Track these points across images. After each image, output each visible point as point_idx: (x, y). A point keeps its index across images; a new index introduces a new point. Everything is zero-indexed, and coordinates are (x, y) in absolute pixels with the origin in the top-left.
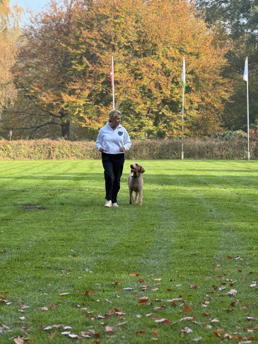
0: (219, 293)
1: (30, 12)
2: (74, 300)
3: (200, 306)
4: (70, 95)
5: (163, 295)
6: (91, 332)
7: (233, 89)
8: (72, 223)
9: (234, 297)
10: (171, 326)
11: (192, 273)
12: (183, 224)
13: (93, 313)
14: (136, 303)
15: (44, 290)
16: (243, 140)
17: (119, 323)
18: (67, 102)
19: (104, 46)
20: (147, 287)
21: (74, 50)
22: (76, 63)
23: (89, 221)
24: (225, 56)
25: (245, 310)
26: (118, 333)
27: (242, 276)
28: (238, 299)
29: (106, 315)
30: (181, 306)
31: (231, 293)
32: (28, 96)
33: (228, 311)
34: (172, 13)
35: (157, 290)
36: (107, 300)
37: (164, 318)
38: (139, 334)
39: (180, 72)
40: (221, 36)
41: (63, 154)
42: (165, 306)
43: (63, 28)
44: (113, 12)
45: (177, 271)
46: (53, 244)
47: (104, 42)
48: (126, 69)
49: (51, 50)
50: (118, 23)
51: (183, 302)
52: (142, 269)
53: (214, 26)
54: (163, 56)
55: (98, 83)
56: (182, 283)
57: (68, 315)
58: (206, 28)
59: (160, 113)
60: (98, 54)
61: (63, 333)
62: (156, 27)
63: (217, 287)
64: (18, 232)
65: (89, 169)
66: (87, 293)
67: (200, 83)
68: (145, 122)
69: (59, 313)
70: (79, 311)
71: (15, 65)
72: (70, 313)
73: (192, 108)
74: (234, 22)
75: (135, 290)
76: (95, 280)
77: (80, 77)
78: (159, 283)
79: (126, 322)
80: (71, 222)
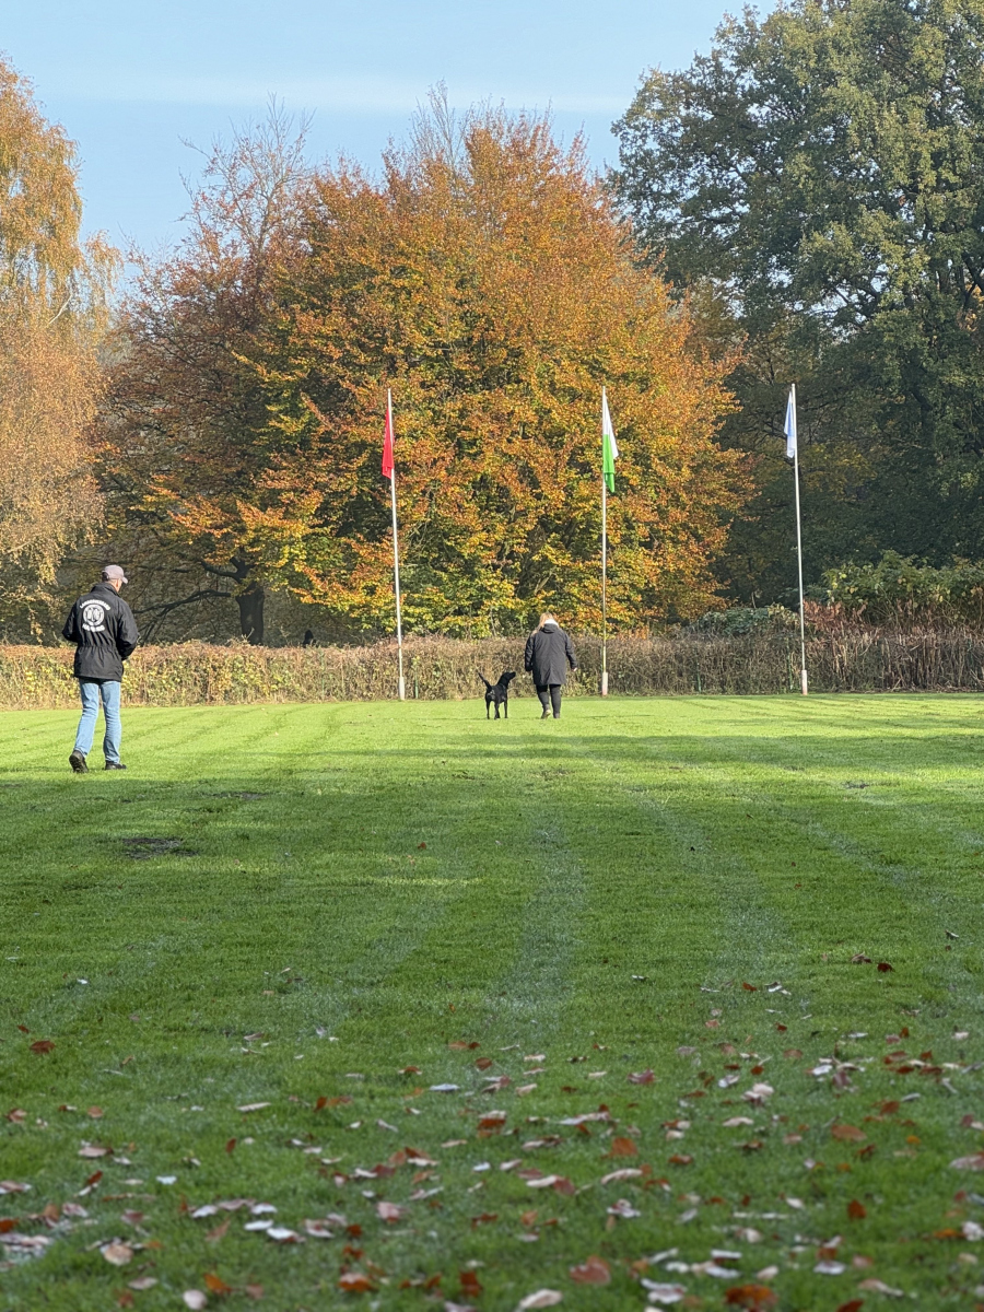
0: (719, 1096)
1: (140, 261)
2: (283, 1126)
3: (664, 1137)
4: (263, 508)
5: (551, 1104)
6: (334, 1221)
7: (752, 482)
8: (274, 895)
9: (763, 1105)
10: (577, 1197)
11: (638, 1036)
12: (609, 891)
13: (342, 1163)
14: (469, 1129)
15: (193, 1096)
16: (786, 634)
17: (418, 1191)
18: (255, 531)
19: (363, 358)
20: (502, 1082)
21: (274, 373)
22: (280, 411)
23: (327, 884)
24: (729, 383)
25: (799, 1145)
26: (416, 1222)
27: (790, 1042)
28: (777, 1112)
29: (378, 1169)
30: (607, 1138)
31: (755, 1096)
32: (138, 514)
33: (747, 1150)
34: (563, 256)
35: (533, 1091)
36: (382, 1123)
37: (554, 1173)
38: (479, 1223)
39: (595, 432)
40: (716, 323)
41: (246, 685)
42: (557, 1136)
43: (238, 305)
44: (389, 255)
45: (592, 1033)
46: (219, 956)
47: (362, 346)
48: (432, 427)
49: (205, 375)
50: (403, 288)
51: (611, 1124)
52: (487, 1026)
53: (694, 294)
54: (541, 386)
55: (348, 470)
56: (608, 1067)
57: (265, 1171)
58: (669, 300)
59: (536, 558)
60: (345, 385)
61: (251, 1226)
62: (518, 300)
63: (713, 1078)
64: (113, 925)
65: (324, 729)
66: (321, 1103)
67: (654, 465)
68: (491, 586)
69: (237, 1164)
70: (298, 1159)
71: (97, 419)
72: (271, 1164)
73: (631, 541)
74: (752, 282)
75: (467, 1090)
76: (345, 1062)
77: (293, 454)
78: (540, 1070)
79: (442, 1188)
80: (270, 890)
